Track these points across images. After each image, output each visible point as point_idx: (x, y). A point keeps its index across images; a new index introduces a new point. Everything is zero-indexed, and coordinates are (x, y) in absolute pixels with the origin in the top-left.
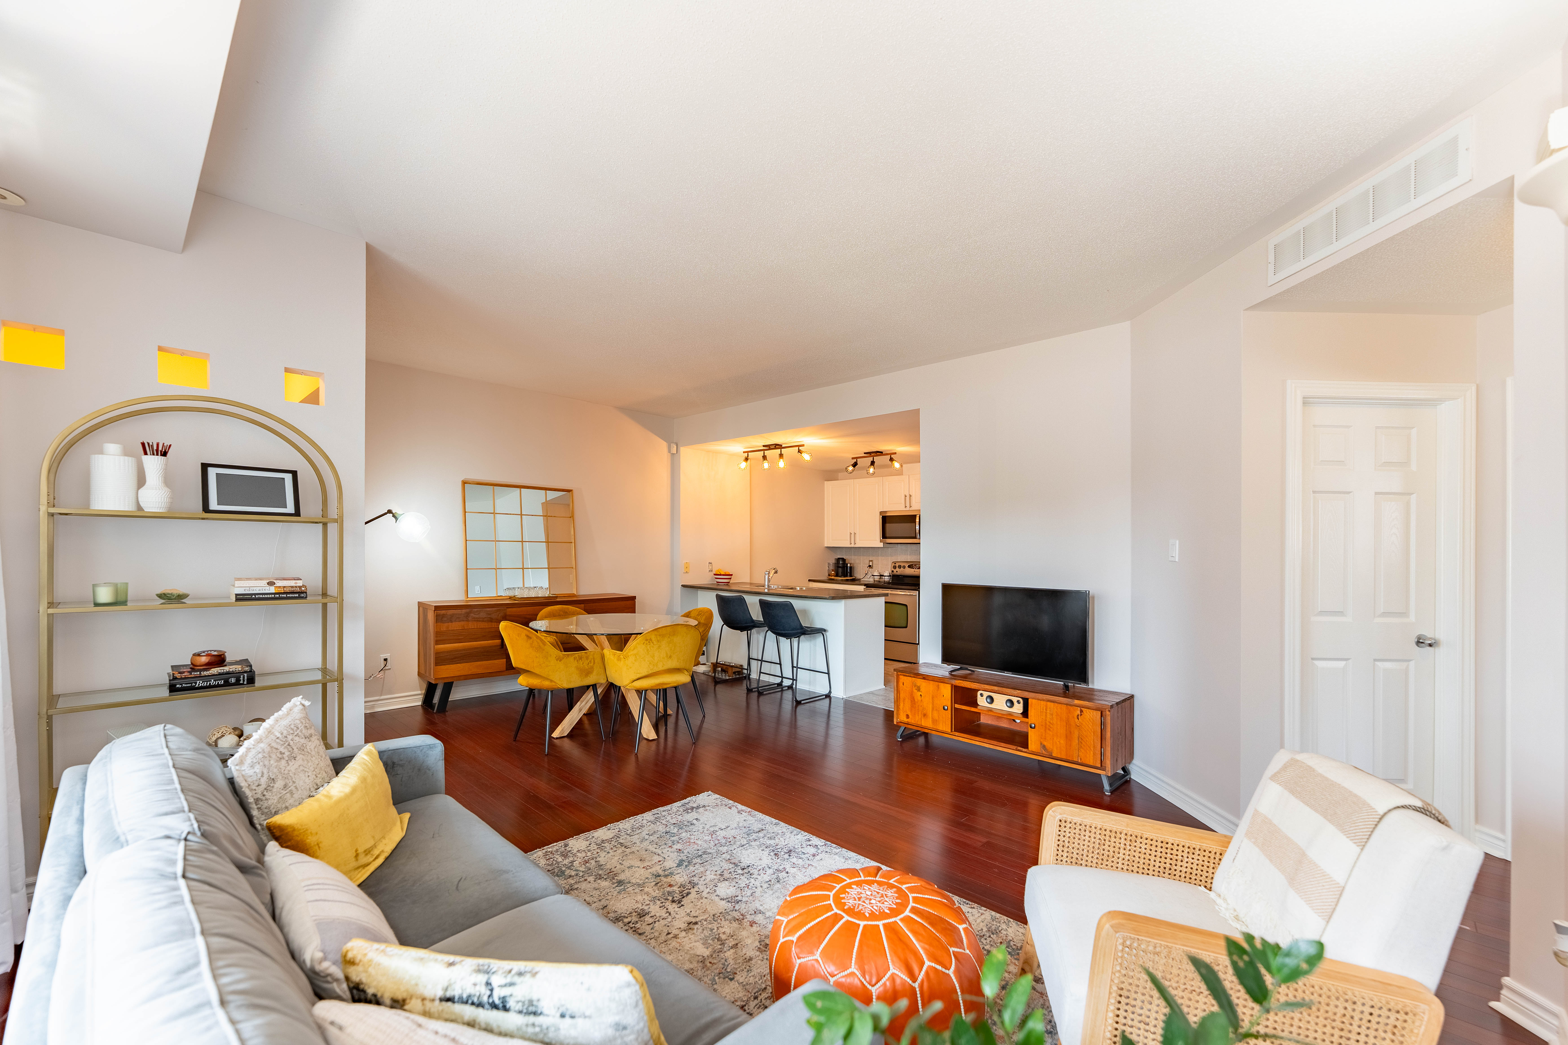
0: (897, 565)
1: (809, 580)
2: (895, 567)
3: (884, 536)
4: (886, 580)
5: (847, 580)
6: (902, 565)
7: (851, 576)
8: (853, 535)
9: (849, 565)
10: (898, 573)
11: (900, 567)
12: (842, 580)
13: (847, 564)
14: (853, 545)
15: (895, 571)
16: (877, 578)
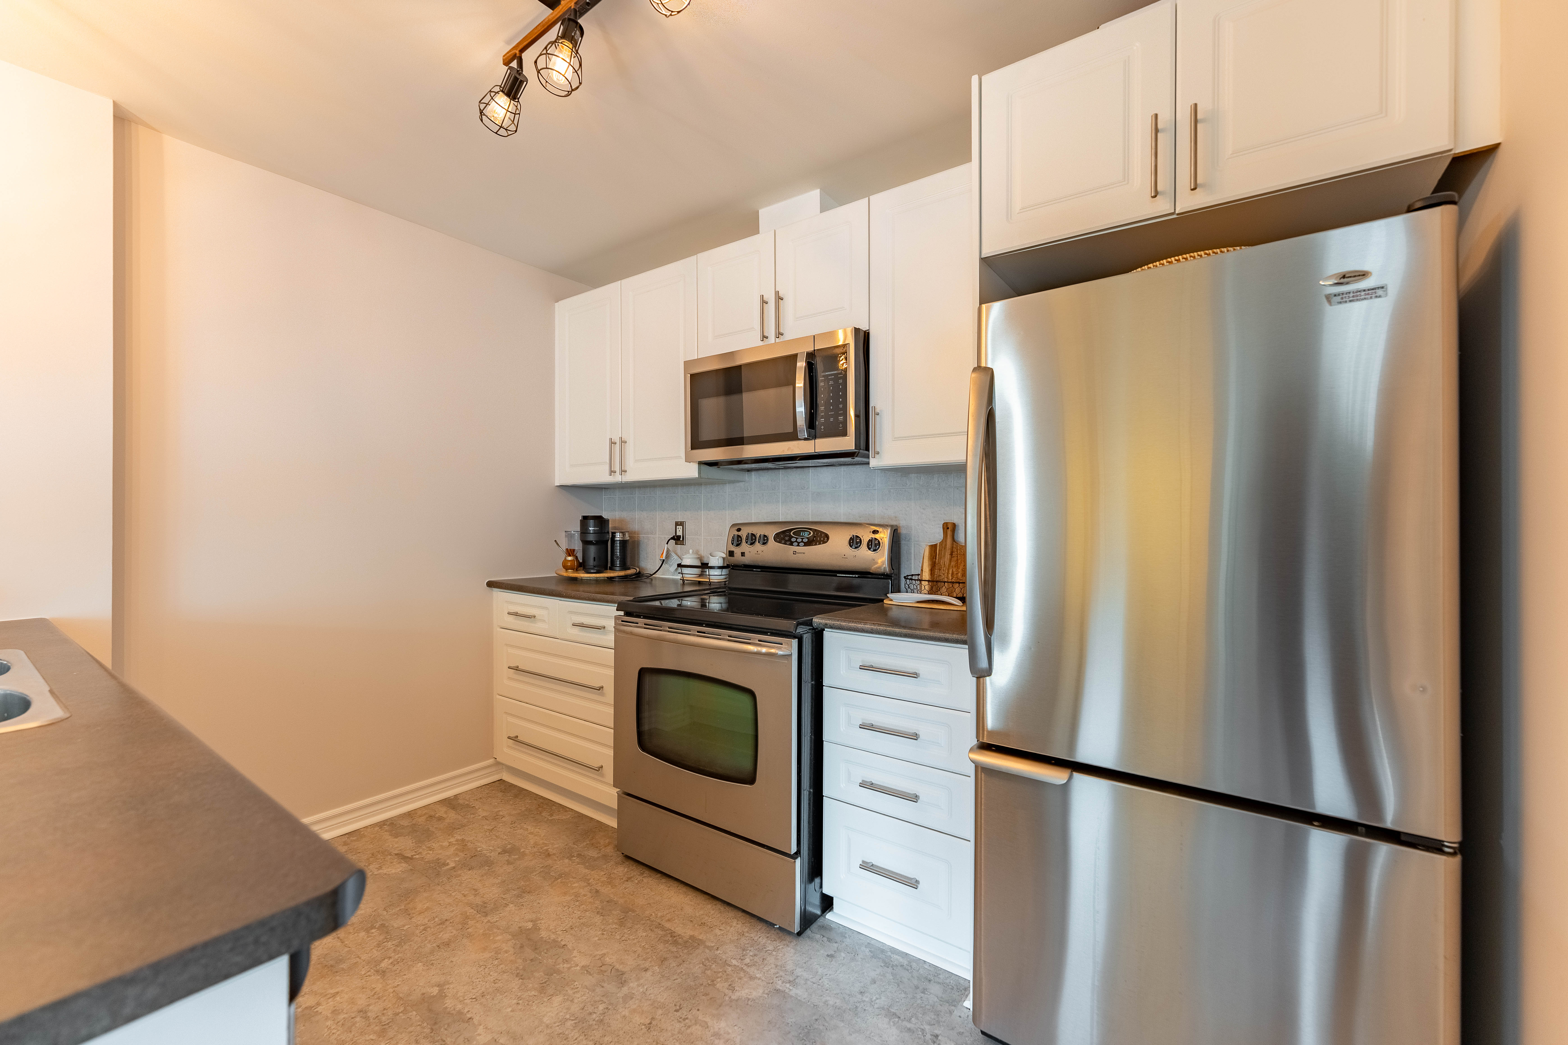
0: (744, 534)
1: (491, 584)
2: (737, 541)
3: (696, 443)
4: (714, 579)
5: (611, 579)
6: (759, 531)
7: (624, 567)
8: (617, 446)
9: (618, 537)
10: (746, 560)
11: (752, 539)
12: (597, 581)
13: (614, 534)
14: (618, 478)
15: (737, 551)
16: (691, 574)
